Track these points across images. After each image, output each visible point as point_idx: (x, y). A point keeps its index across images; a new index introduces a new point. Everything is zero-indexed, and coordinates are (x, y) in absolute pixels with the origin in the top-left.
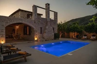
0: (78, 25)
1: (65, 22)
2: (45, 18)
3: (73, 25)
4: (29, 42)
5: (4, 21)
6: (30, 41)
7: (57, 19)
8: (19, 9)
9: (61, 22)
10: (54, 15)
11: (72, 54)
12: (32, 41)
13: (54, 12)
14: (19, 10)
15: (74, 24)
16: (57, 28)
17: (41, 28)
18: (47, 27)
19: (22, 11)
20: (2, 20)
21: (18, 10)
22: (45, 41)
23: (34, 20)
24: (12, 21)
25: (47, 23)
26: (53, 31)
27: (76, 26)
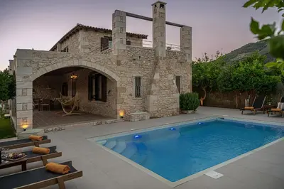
0: (260, 65)
1: (219, 55)
2: (152, 47)
3: (243, 64)
4: (101, 123)
5: (28, 64)
6: (104, 121)
7: (190, 48)
8: (78, 25)
9: (206, 57)
10: (182, 37)
11: (220, 175)
12: (108, 121)
13: (181, 26)
14: (79, 28)
15: (250, 60)
16: (190, 77)
17: (138, 79)
18: (157, 76)
19: (87, 29)
20: (24, 61)
21: (76, 27)
22: (151, 118)
23: (117, 56)
24: (53, 62)
25: (156, 63)
26: (175, 86)
27: (254, 68)
